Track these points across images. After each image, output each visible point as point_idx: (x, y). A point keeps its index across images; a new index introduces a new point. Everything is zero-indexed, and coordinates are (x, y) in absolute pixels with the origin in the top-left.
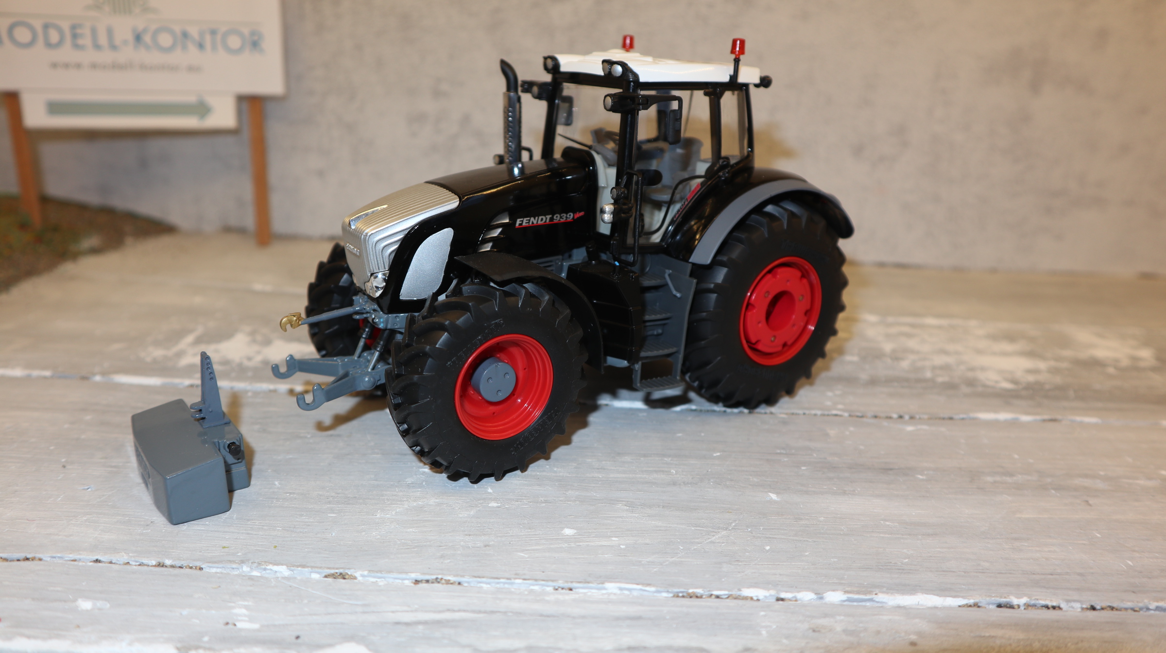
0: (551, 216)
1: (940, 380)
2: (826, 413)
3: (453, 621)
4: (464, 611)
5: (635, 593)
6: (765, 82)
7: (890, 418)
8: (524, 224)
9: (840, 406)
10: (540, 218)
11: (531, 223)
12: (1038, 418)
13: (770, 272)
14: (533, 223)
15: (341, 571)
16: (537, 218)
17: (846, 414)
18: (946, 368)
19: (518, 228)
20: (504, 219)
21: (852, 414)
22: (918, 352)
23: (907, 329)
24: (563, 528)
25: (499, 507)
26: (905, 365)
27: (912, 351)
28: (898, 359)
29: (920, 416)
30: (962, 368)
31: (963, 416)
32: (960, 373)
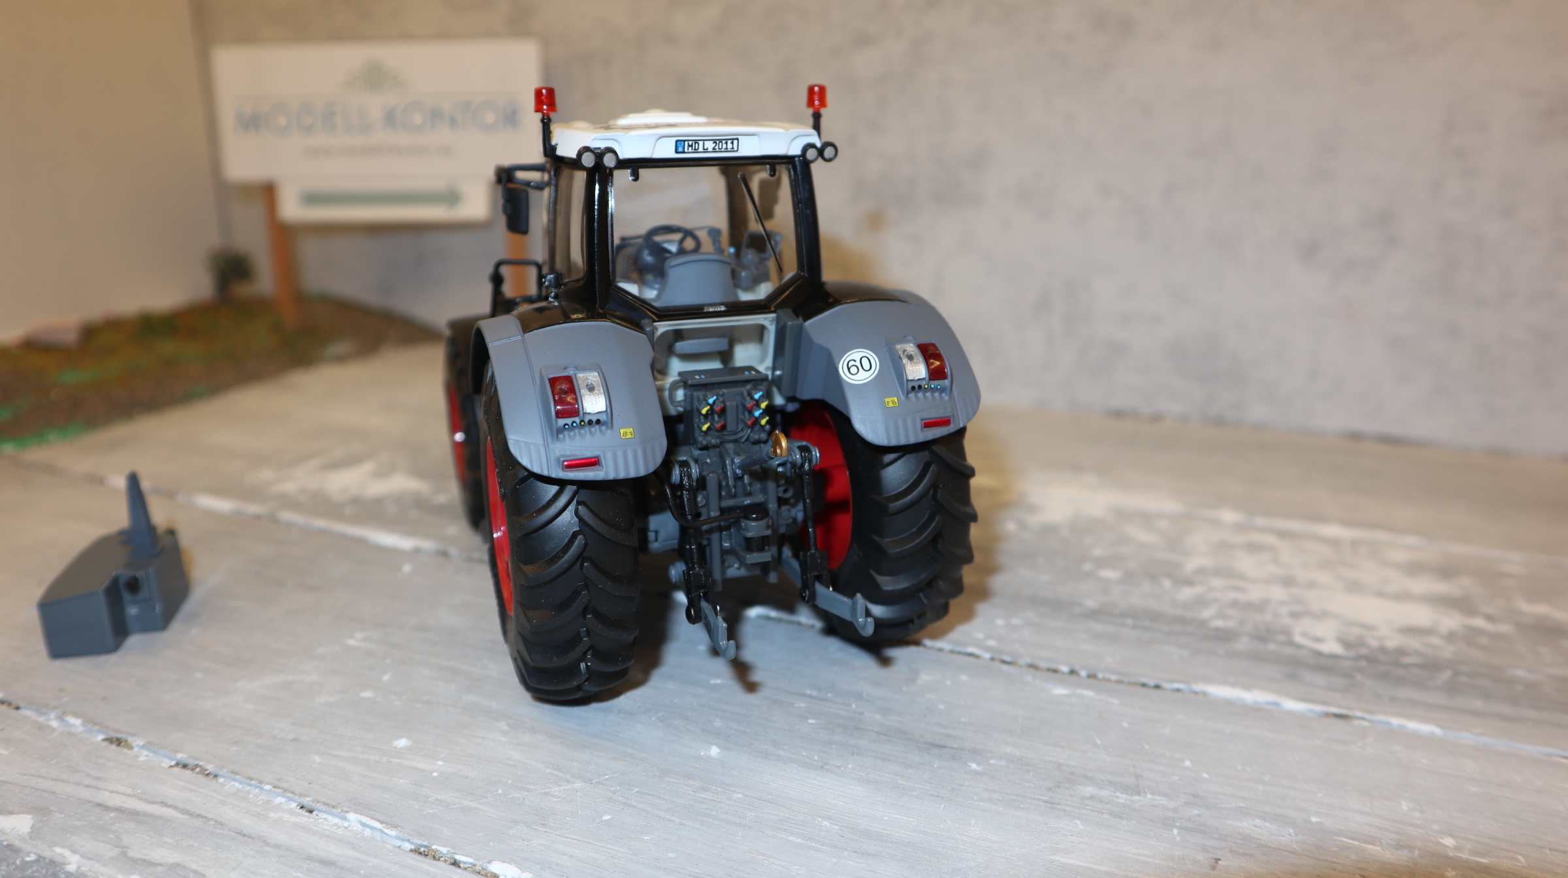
1: (1219, 623)
2: (959, 649)
4: (175, 808)
5: (368, 832)
7: (1055, 671)
9: (992, 643)
12: (1319, 708)
15: (119, 736)
17: (987, 656)
21: (997, 656)
22: (1242, 577)
23: (1270, 539)
24: (401, 737)
25: (368, 699)
26: (1187, 593)
27: (1228, 573)
28: (1189, 582)
29: (1107, 676)
30: (1284, 609)
31: (1182, 686)
32: (1266, 617)
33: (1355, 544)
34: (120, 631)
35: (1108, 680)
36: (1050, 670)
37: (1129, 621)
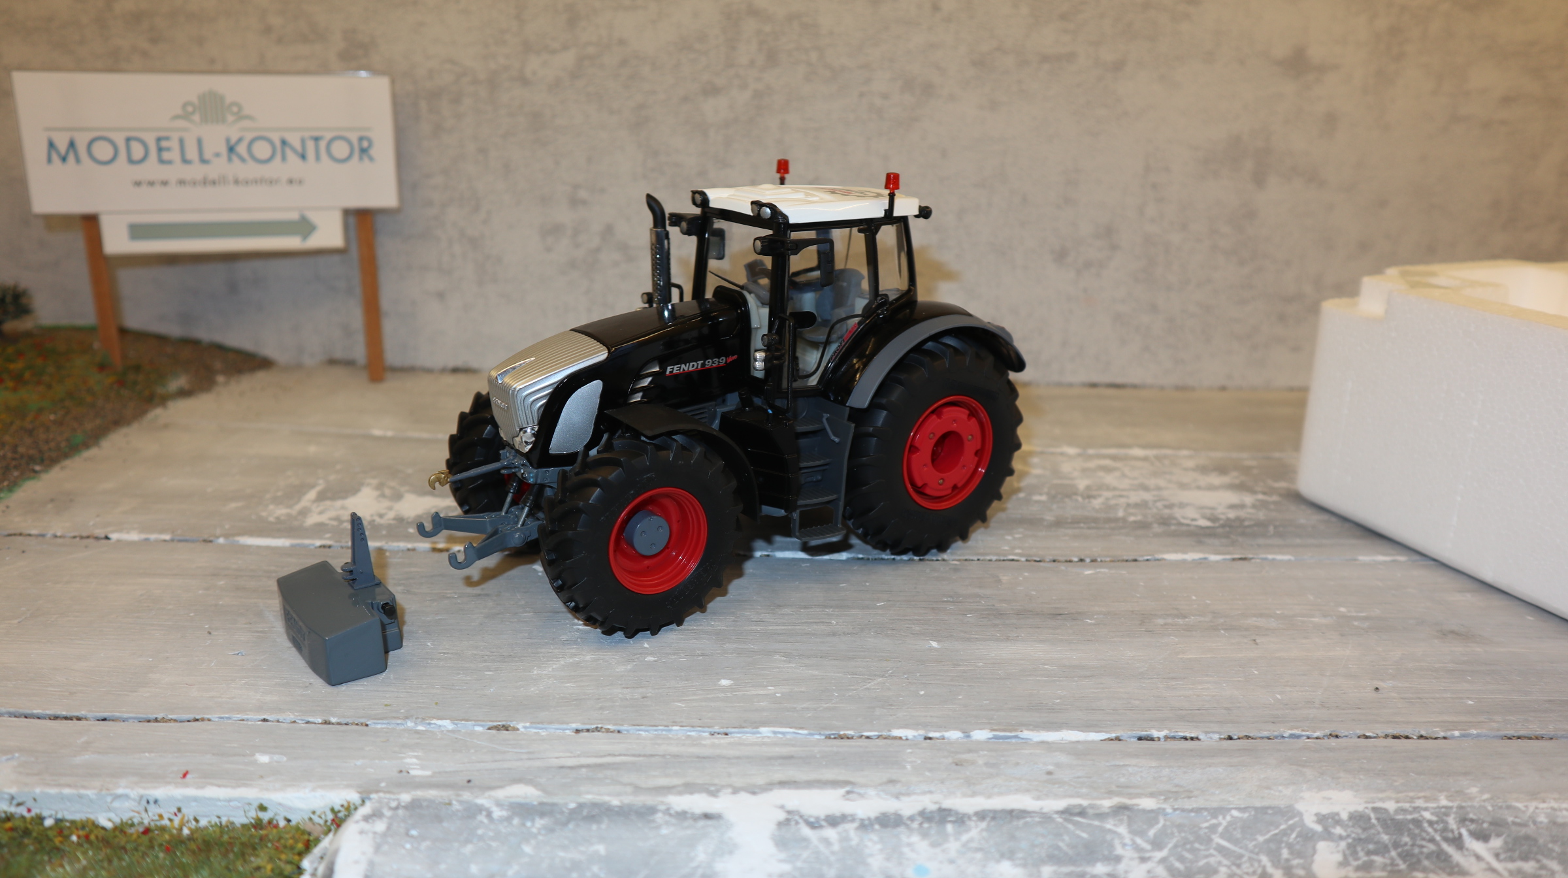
0: (702, 362)
1: (1132, 519)
2: (1002, 558)
3: (614, 764)
5: (788, 736)
6: (925, 213)
7: (1070, 561)
8: (675, 372)
9: (1018, 551)
10: (691, 364)
11: (681, 370)
12: (1228, 557)
13: (933, 412)
15: (504, 723)
16: (688, 364)
17: (1023, 559)
18: (1143, 505)
19: (668, 376)
20: (654, 367)
21: (1029, 559)
22: (1115, 489)
23: (1107, 462)
24: (720, 679)
25: (656, 661)
26: (1097, 503)
27: (1106, 487)
28: (1091, 496)
29: (1103, 558)
30: (1159, 505)
31: (1149, 558)
32: (1155, 511)
33: (1157, 458)
35: (1105, 561)
36: (1066, 561)
37: (1082, 525)
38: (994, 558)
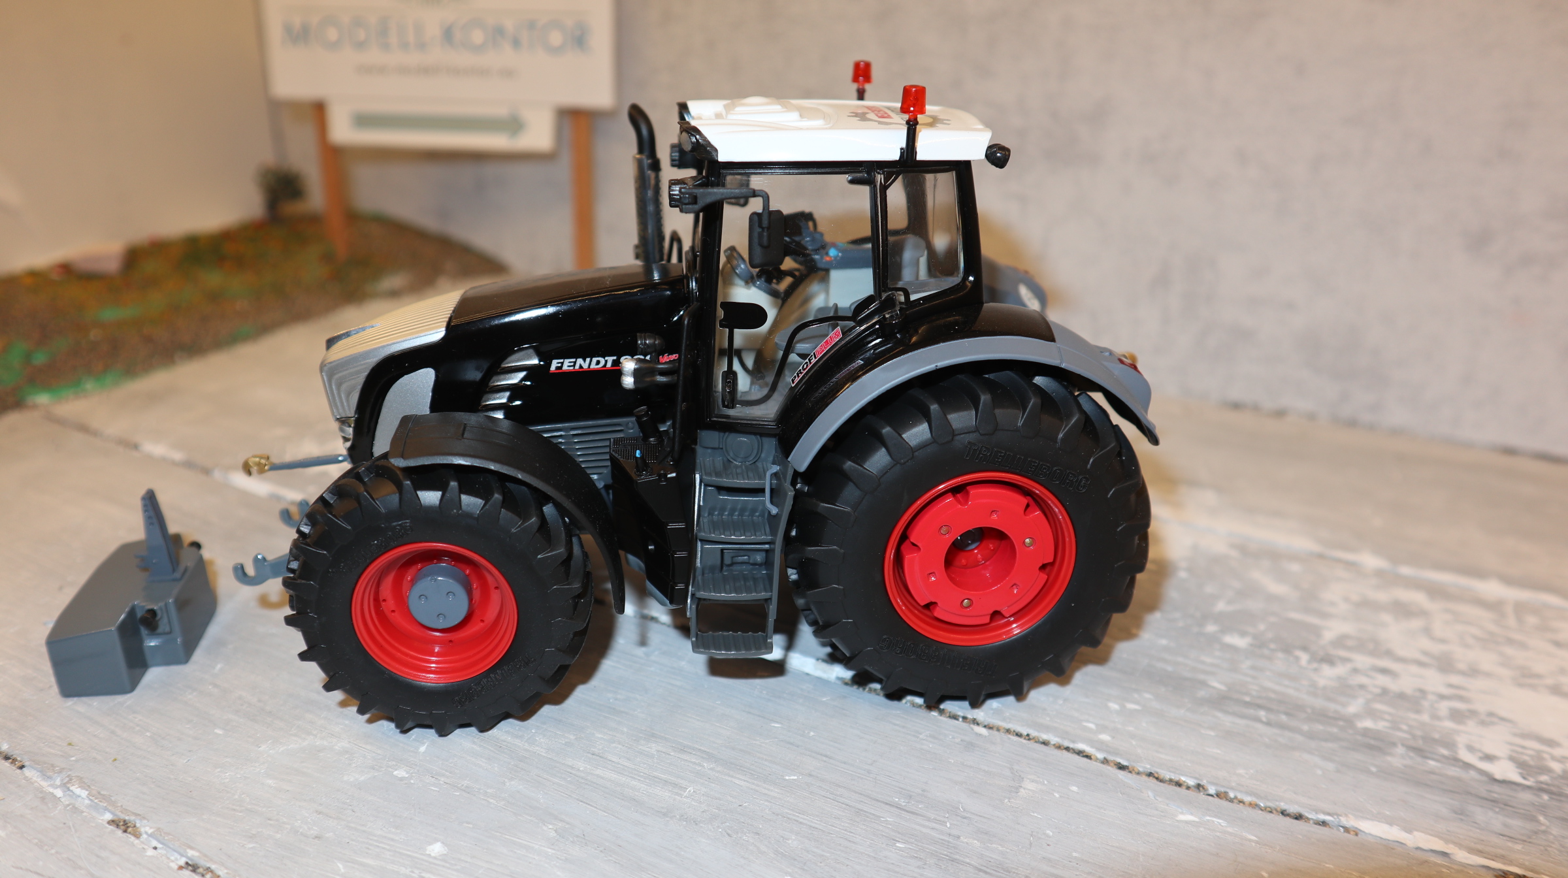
0: (615, 358)
1: (1368, 723)
2: (1066, 744)
6: (998, 156)
7: (1179, 784)
8: (565, 367)
9: (1105, 737)
10: (595, 360)
11: (577, 367)
13: (955, 491)
14: (581, 367)
15: (132, 819)
16: (588, 360)
17: (1099, 756)
19: (554, 374)
20: (529, 358)
21: (1110, 758)
22: (1389, 654)
23: (1419, 598)
24: (436, 840)
25: (402, 779)
26: (1328, 675)
27: (1376, 648)
28: (1329, 660)
29: (1240, 796)
30: (1444, 707)
31: (1327, 818)
32: (1425, 718)
33: (1521, 609)
34: (137, 662)
35: (1241, 802)
37: (1262, 714)
38: (1054, 740)
